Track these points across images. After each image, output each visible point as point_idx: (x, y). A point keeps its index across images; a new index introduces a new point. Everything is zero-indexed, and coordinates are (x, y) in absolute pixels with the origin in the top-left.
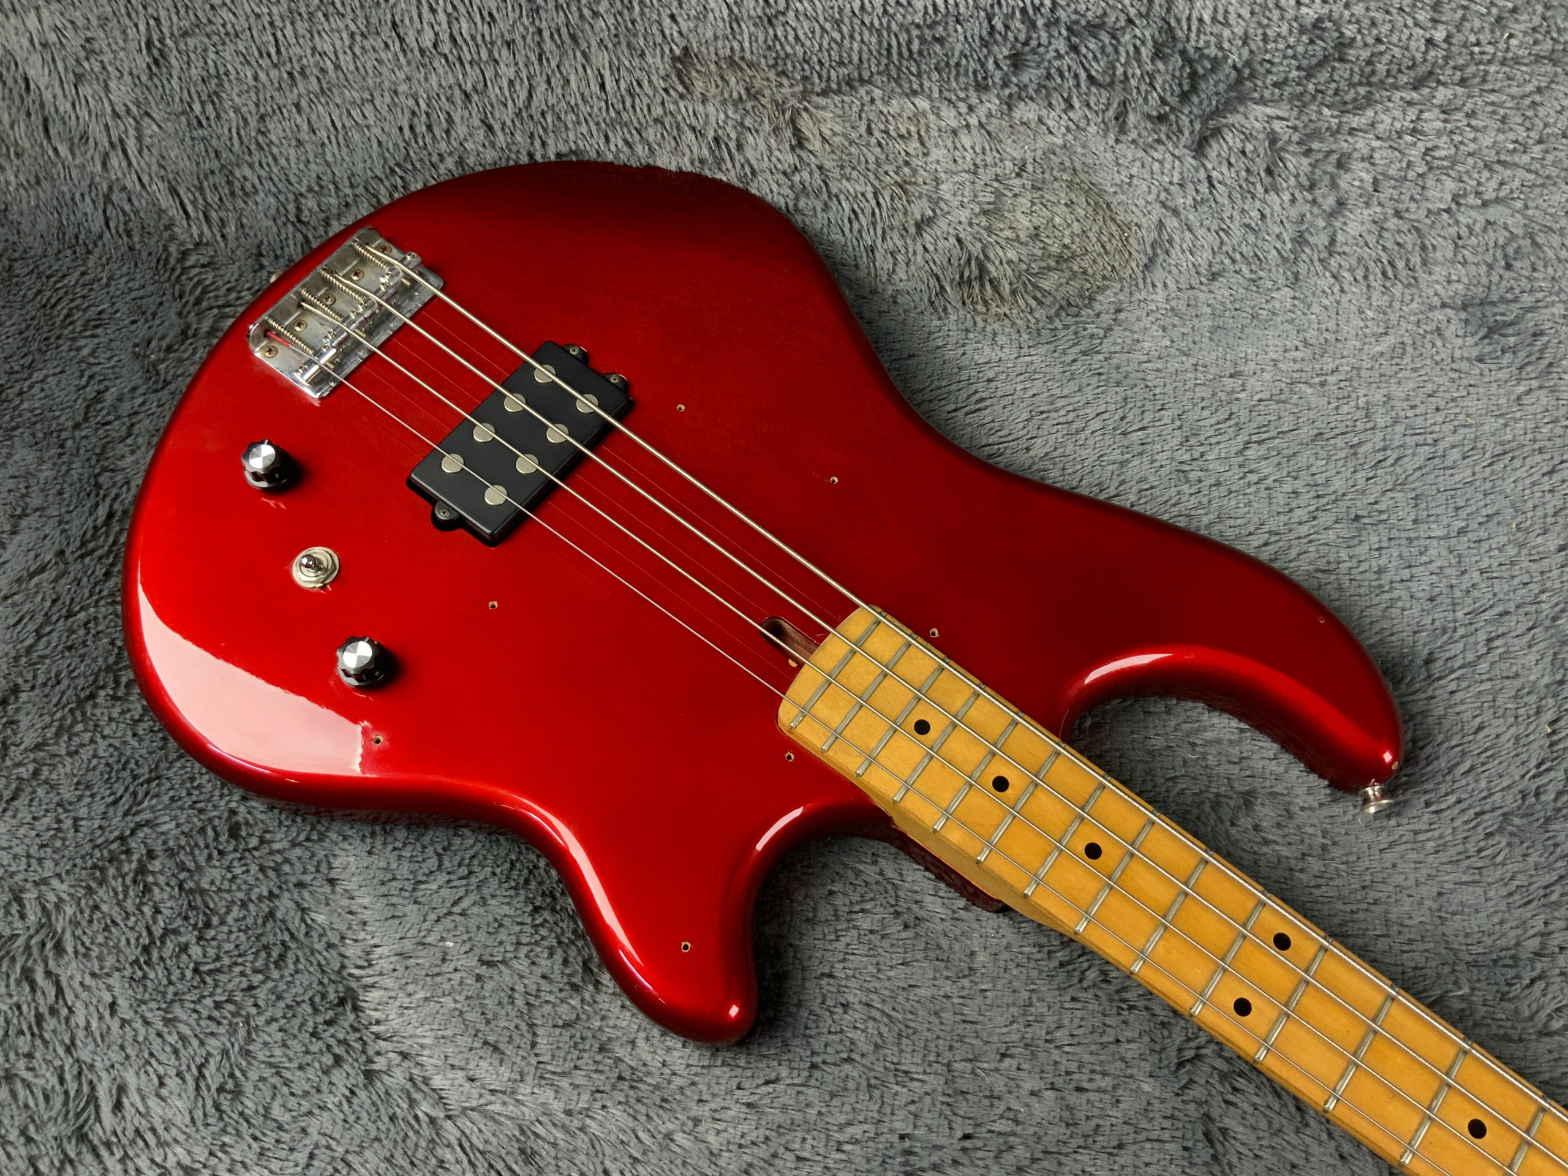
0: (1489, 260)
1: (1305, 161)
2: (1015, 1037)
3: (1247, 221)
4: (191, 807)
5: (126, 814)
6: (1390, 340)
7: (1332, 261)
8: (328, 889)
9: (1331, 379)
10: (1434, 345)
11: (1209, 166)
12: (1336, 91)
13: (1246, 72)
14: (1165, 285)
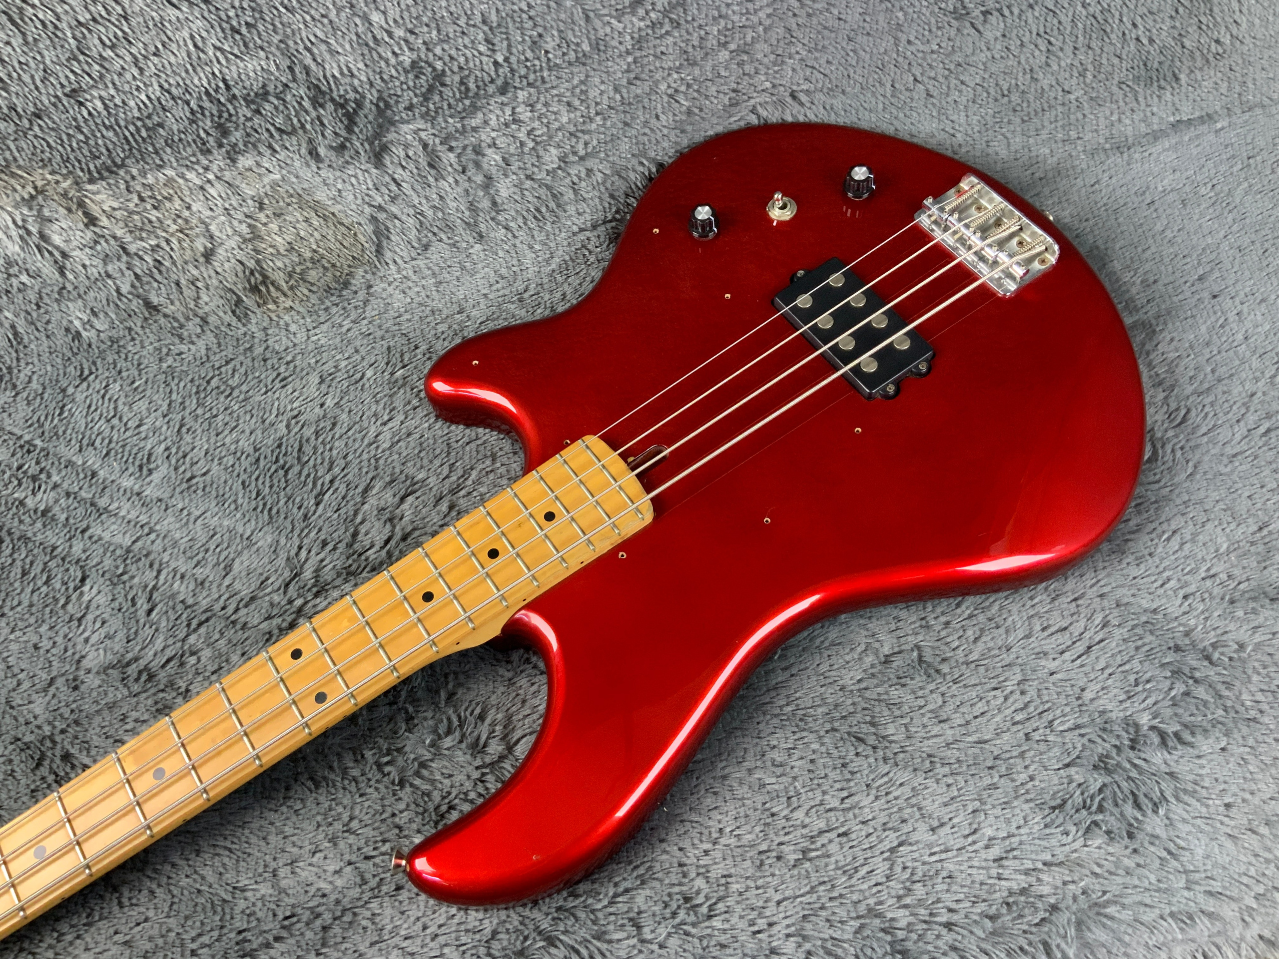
1: (452, 155)
3: (432, 203)
7: (500, 217)
11: (389, 171)
12: (450, 106)
13: (381, 104)
14: (395, 262)
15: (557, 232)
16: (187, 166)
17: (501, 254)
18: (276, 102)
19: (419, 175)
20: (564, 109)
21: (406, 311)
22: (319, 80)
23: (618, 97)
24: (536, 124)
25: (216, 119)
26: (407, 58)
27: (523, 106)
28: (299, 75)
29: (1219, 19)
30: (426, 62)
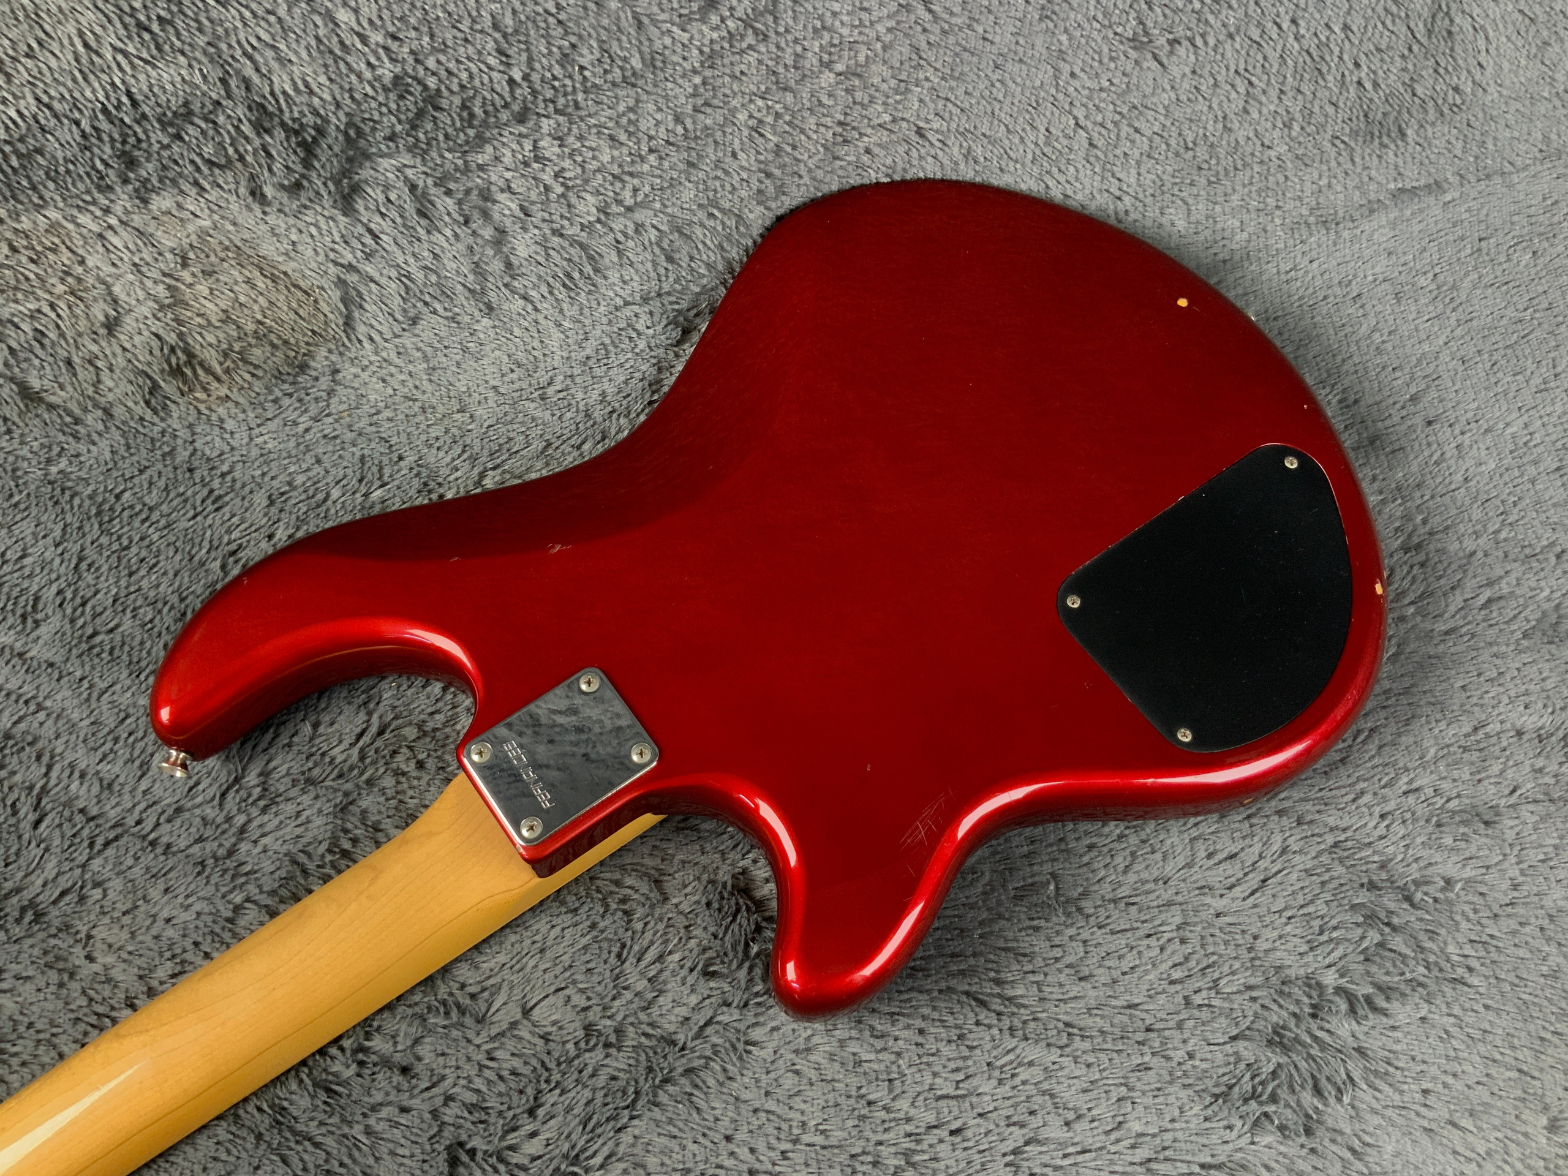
12: (447, 136)
13: (352, 133)
14: (371, 339)
15: (594, 304)
16: (78, 206)
17: (517, 331)
18: (203, 125)
19: (404, 225)
20: (604, 144)
21: (386, 407)
22: (264, 97)
23: (680, 130)
24: (567, 163)
25: (118, 145)
26: (387, 71)
27: (549, 139)
28: (236, 91)
29: (1461, 62)
30: (414, 78)
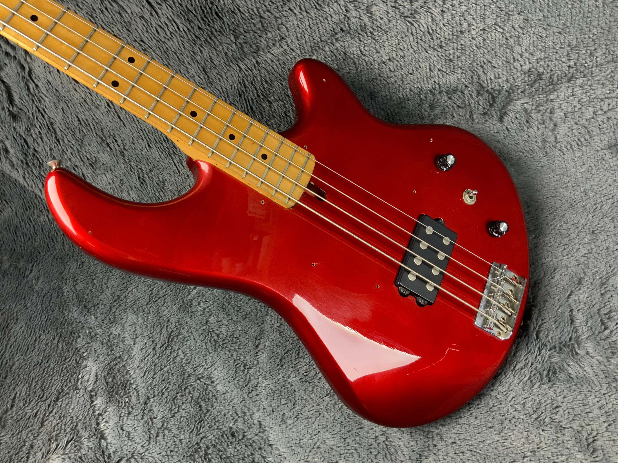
0: (613, 130)
1: (539, 115)
2: (526, 450)
3: (524, 139)
4: (217, 429)
5: (196, 435)
6: (586, 166)
7: (558, 145)
8: (270, 448)
9: (569, 184)
10: (602, 163)
11: (506, 124)
